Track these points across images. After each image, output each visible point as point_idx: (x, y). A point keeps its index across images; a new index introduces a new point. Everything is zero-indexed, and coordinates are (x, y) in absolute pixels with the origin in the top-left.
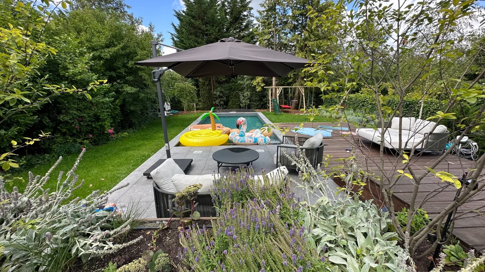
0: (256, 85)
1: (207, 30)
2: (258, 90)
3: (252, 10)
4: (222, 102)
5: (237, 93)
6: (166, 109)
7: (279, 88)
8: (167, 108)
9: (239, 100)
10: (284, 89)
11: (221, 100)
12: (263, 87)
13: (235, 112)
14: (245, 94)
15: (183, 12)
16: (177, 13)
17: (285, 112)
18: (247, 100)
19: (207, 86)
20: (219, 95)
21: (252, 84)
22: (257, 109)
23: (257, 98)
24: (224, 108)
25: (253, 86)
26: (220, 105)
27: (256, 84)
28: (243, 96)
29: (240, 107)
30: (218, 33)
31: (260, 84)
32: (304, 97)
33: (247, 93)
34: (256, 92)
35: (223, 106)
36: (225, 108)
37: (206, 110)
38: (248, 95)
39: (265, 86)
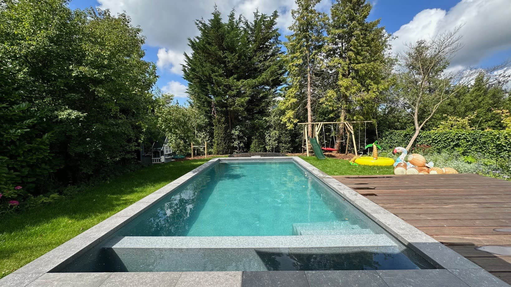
0: (285, 122)
1: (226, 57)
2: (289, 128)
3: (279, 37)
4: (242, 145)
5: (261, 132)
6: (165, 153)
7: (318, 124)
8: (167, 151)
9: (264, 141)
10: (325, 125)
11: (241, 142)
12: (296, 125)
13: (259, 157)
14: (273, 133)
15: (198, 38)
16: (191, 42)
17: (328, 156)
18: (275, 141)
19: (224, 123)
20: (238, 135)
21: (281, 121)
22: (288, 152)
23: (287, 139)
24: (244, 152)
25: (282, 123)
26: (240, 148)
27: (286, 120)
28: (269, 136)
29: (265, 150)
30: (238, 60)
31: (293, 120)
32: (353, 136)
33: (274, 133)
34: (286, 130)
35: (243, 149)
36: (246, 152)
37: (221, 154)
38: (276, 134)
39: (299, 122)
